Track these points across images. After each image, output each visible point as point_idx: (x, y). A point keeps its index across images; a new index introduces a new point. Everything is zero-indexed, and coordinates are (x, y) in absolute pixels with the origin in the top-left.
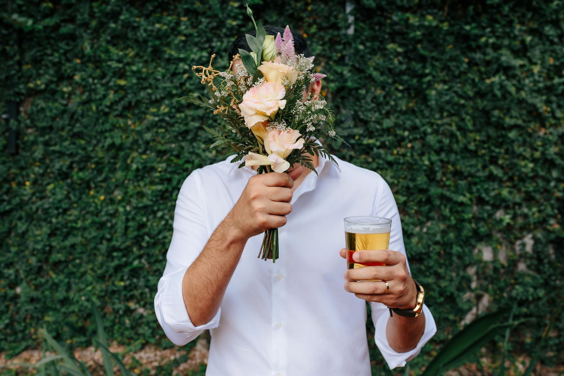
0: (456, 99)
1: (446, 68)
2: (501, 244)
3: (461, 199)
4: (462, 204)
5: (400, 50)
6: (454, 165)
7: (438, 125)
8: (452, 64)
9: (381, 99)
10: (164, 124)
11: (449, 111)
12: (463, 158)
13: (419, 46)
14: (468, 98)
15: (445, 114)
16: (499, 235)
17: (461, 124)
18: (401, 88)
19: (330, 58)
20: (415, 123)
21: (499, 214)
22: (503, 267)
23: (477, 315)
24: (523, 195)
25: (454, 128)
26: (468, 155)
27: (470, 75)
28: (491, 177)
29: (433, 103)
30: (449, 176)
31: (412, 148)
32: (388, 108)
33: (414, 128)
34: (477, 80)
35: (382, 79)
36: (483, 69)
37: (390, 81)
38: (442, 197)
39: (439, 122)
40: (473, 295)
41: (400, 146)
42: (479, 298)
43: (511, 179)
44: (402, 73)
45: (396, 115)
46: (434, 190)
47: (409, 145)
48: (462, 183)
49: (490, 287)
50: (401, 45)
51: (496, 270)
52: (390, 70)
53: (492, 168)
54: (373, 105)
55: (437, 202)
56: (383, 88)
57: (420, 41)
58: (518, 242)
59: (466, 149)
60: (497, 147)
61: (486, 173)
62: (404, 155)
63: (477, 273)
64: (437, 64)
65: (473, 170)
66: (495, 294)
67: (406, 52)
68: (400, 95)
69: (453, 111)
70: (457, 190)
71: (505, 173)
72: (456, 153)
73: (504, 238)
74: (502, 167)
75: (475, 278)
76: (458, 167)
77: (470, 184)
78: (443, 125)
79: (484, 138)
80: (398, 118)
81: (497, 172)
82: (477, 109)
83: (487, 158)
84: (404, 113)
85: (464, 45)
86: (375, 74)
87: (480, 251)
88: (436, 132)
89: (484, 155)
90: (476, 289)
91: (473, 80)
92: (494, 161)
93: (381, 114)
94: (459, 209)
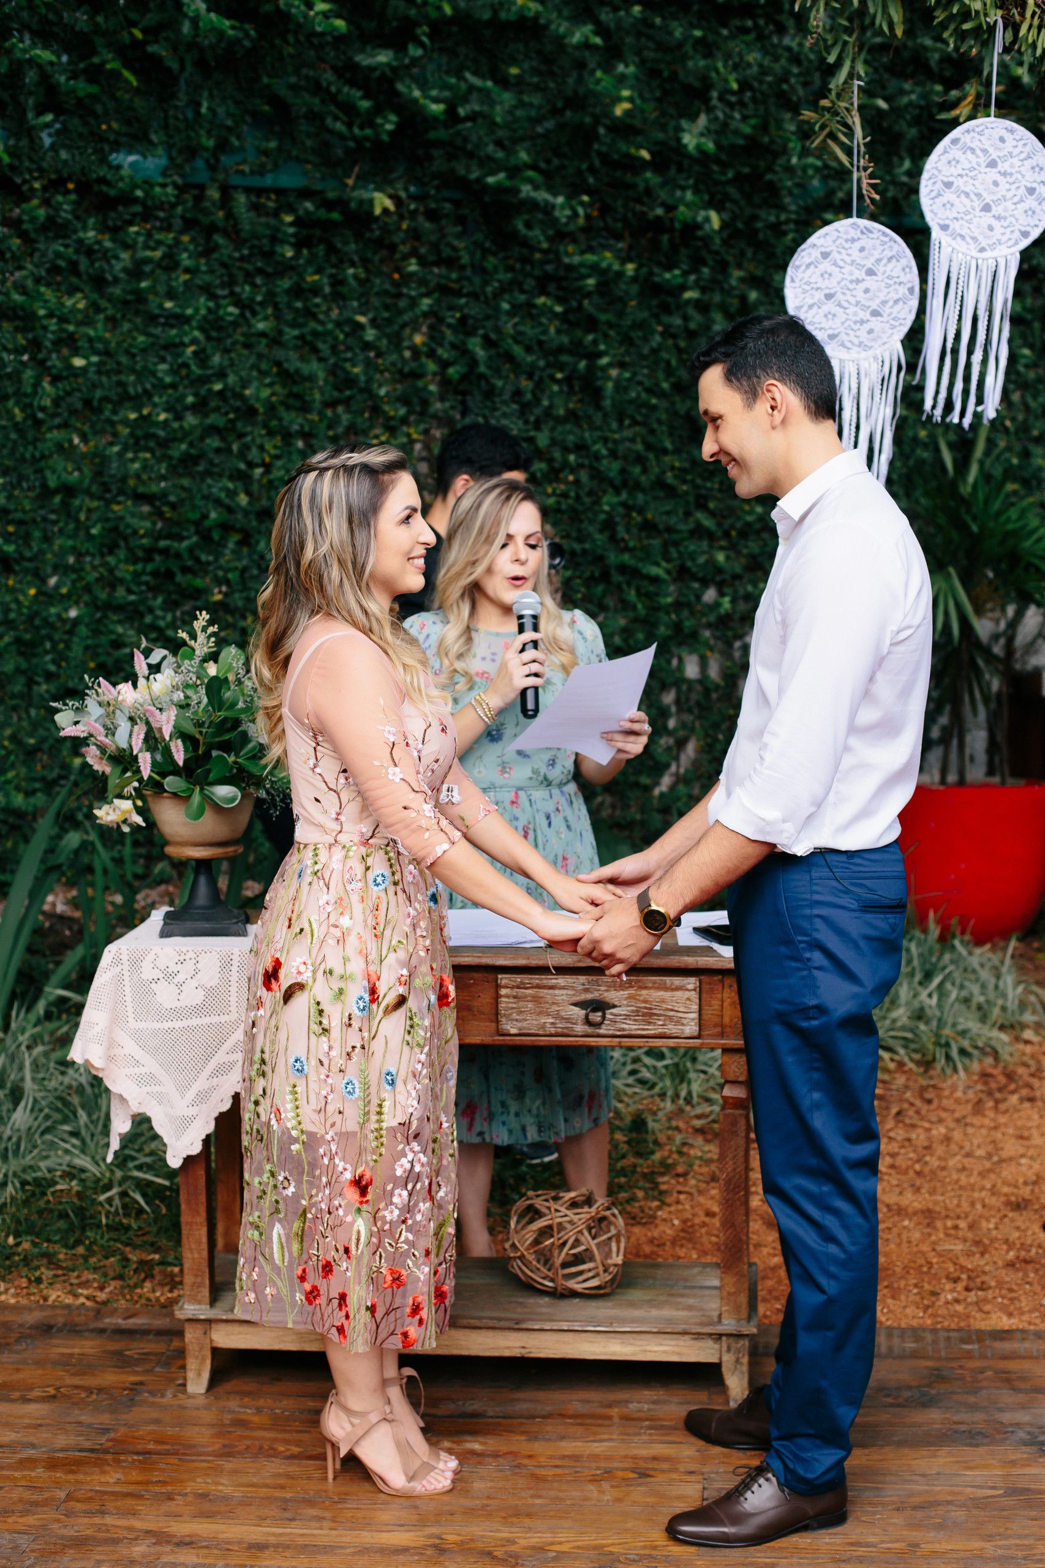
0: (644, 395)
1: (627, 340)
2: (711, 649)
3: (655, 571)
4: (655, 580)
5: (558, 309)
6: (641, 511)
7: (615, 442)
8: (636, 334)
9: (529, 396)
10: (152, 444)
11: (632, 418)
12: (655, 498)
13: (586, 302)
14: (662, 395)
15: (627, 422)
16: (707, 634)
17: (651, 439)
18: (559, 376)
19: (441, 320)
20: (583, 438)
21: (710, 595)
22: (717, 687)
23: (677, 774)
24: (743, 561)
25: (639, 447)
26: (662, 494)
27: (665, 355)
28: (699, 532)
29: (607, 403)
30: (634, 531)
31: (577, 482)
32: (538, 411)
33: (580, 447)
34: (674, 362)
35: (529, 359)
36: (682, 344)
37: (542, 363)
38: (623, 569)
39: (617, 436)
40: (671, 741)
41: (557, 480)
42: (681, 744)
43: (727, 535)
44: (560, 350)
45: (551, 424)
46: (613, 558)
47: (571, 478)
48: (656, 542)
49: (697, 724)
50: (560, 300)
51: (707, 692)
52: (540, 343)
53: (700, 515)
54: (515, 406)
55: (617, 578)
56: (530, 376)
57: (588, 295)
58: (737, 644)
59: (660, 484)
60: (705, 479)
61: (691, 525)
62: (565, 495)
63: (678, 702)
64: (612, 333)
65: (673, 520)
66: (707, 735)
67: (565, 313)
68: (556, 388)
69: (639, 418)
70: (647, 556)
71: (719, 525)
72: (644, 491)
73: (716, 638)
74: (712, 514)
75: (673, 709)
76: (649, 516)
77: (665, 545)
78: (623, 440)
79: (687, 465)
80: (552, 430)
81: (708, 523)
82: (676, 413)
83: (691, 499)
84: (563, 420)
85: (654, 302)
86: (517, 350)
87: (681, 660)
88: (613, 454)
89: (686, 493)
90: (675, 730)
91: (668, 363)
92: (701, 503)
93: (526, 422)
94: (651, 589)
